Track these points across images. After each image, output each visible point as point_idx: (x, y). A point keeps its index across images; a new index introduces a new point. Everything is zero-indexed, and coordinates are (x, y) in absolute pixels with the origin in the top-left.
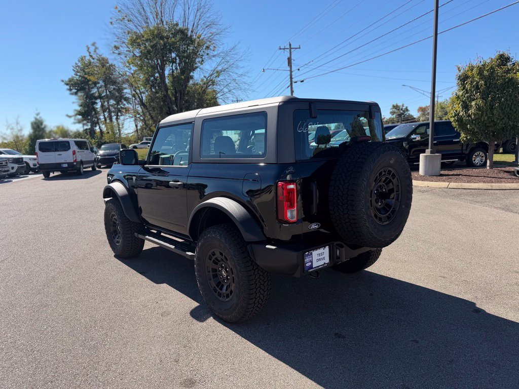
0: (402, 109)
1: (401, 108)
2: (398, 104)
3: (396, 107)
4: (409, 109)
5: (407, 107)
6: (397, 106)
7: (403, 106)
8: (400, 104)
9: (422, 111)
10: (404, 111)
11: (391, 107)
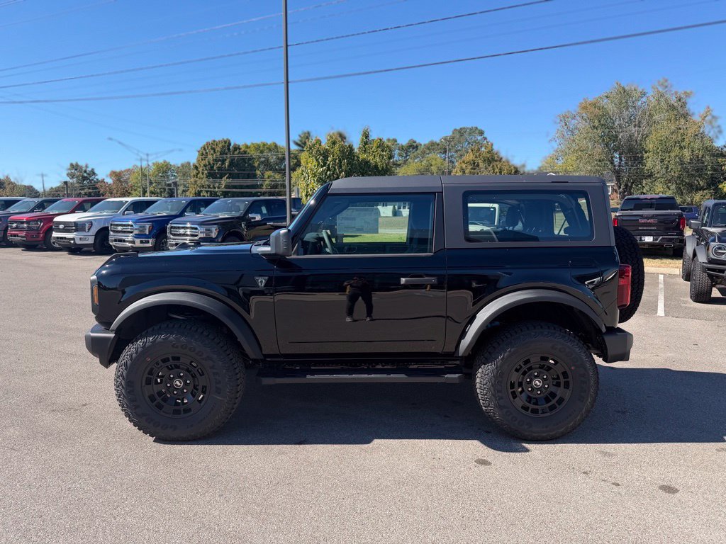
0: (85, 172)
1: (84, 169)
2: (80, 164)
3: (75, 167)
4: (96, 171)
5: (93, 170)
6: (77, 165)
7: (87, 166)
8: (82, 163)
9: (116, 175)
10: (88, 174)
11: (69, 166)
